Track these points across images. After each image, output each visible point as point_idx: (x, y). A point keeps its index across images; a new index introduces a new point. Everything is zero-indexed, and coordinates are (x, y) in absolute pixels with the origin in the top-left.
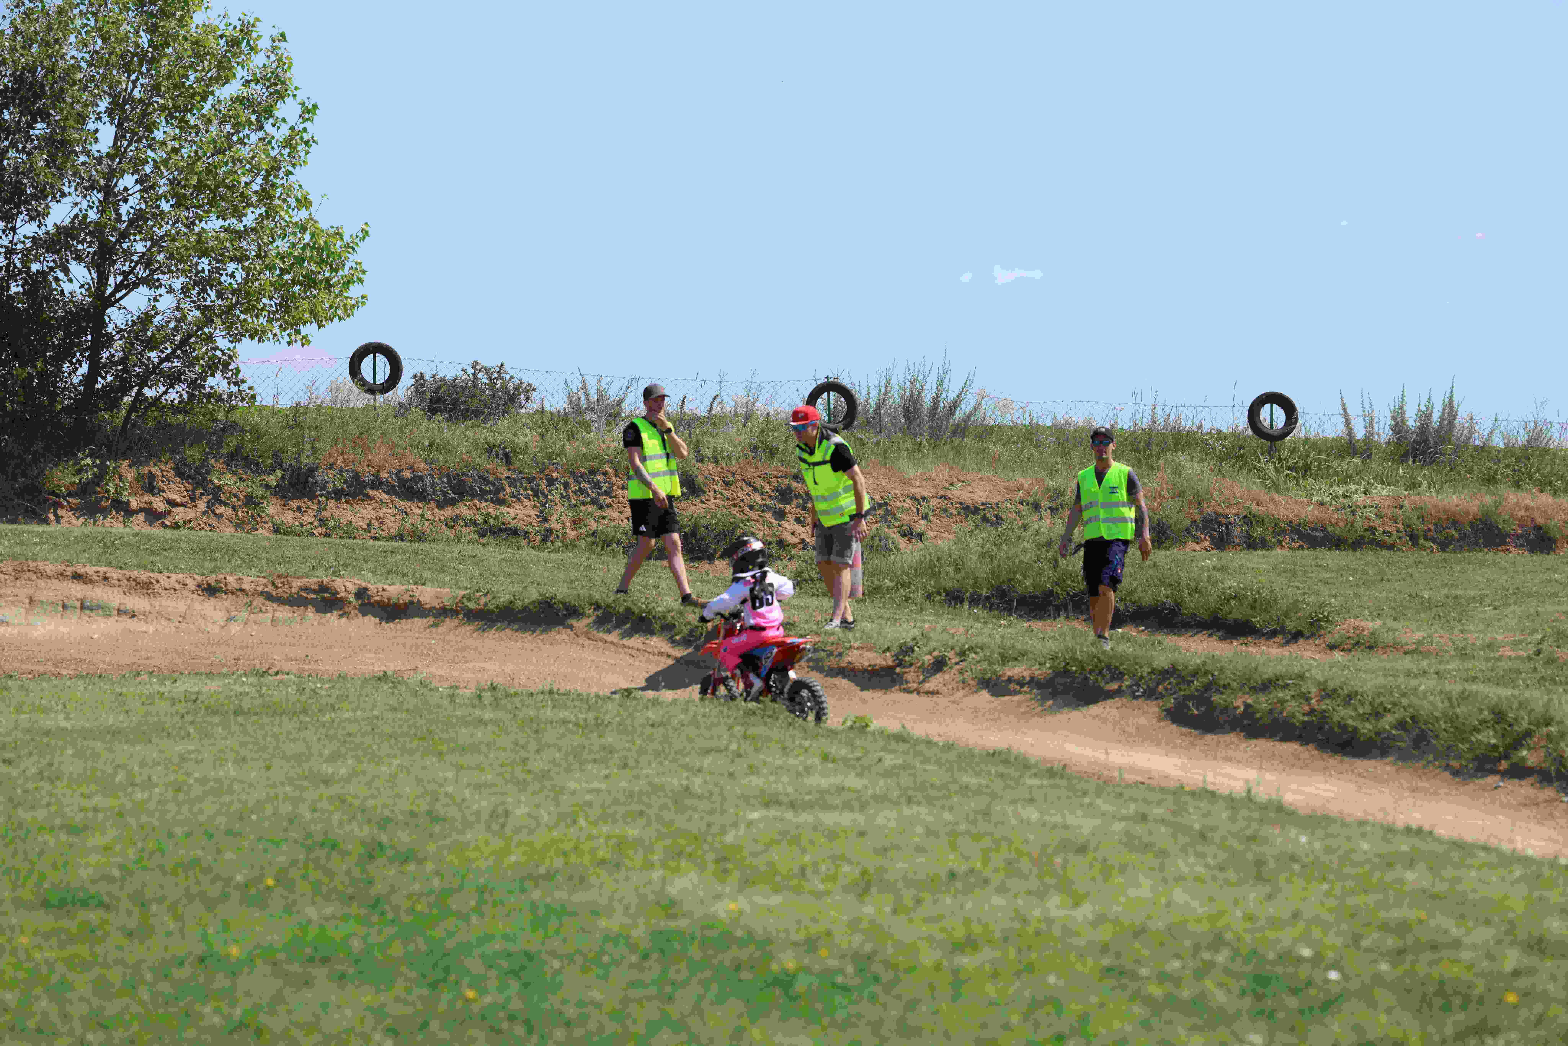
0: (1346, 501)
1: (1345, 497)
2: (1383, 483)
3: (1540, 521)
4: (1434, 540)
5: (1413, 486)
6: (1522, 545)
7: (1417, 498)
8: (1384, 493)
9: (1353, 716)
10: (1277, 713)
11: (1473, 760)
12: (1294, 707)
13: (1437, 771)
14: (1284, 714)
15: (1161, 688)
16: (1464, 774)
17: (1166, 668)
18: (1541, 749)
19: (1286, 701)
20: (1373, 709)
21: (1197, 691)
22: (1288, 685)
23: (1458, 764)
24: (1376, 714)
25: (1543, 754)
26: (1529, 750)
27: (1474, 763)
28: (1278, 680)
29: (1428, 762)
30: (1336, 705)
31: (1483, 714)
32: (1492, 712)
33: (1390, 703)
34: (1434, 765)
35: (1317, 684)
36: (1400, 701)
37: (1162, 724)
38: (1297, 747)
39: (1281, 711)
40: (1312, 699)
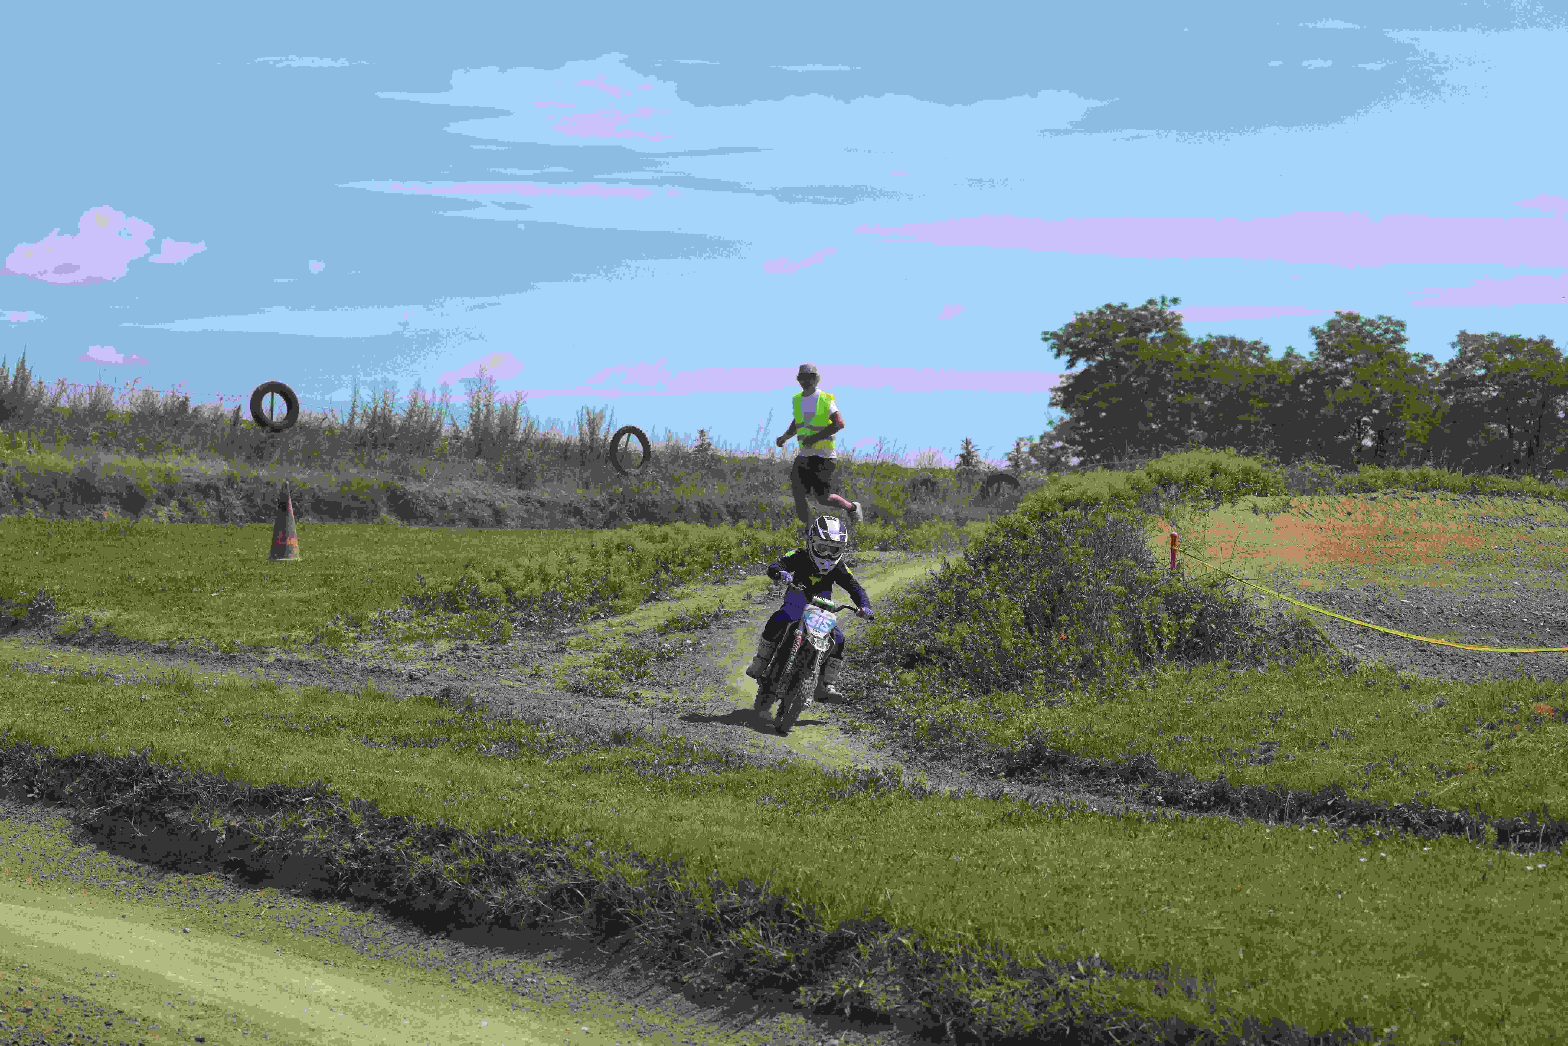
3: (132, 481)
5: (13, 445)
6: (116, 504)
7: (17, 457)
9: (451, 872)
10: (292, 848)
11: (730, 977)
12: (323, 842)
13: (658, 990)
14: (305, 851)
15: (68, 789)
16: (719, 1003)
17: (76, 760)
18: (891, 978)
19: (306, 830)
20: (488, 863)
21: (138, 801)
22: (303, 803)
23: (698, 981)
24: (496, 872)
25: (898, 988)
26: (864, 976)
27: (735, 983)
28: (280, 794)
29: (632, 970)
30: (407, 848)
31: (729, 897)
32: (742, 891)
33: (522, 855)
34: (647, 977)
35: (358, 805)
36: (538, 853)
37: (83, 849)
38: (351, 914)
39: (300, 845)
40: (355, 832)
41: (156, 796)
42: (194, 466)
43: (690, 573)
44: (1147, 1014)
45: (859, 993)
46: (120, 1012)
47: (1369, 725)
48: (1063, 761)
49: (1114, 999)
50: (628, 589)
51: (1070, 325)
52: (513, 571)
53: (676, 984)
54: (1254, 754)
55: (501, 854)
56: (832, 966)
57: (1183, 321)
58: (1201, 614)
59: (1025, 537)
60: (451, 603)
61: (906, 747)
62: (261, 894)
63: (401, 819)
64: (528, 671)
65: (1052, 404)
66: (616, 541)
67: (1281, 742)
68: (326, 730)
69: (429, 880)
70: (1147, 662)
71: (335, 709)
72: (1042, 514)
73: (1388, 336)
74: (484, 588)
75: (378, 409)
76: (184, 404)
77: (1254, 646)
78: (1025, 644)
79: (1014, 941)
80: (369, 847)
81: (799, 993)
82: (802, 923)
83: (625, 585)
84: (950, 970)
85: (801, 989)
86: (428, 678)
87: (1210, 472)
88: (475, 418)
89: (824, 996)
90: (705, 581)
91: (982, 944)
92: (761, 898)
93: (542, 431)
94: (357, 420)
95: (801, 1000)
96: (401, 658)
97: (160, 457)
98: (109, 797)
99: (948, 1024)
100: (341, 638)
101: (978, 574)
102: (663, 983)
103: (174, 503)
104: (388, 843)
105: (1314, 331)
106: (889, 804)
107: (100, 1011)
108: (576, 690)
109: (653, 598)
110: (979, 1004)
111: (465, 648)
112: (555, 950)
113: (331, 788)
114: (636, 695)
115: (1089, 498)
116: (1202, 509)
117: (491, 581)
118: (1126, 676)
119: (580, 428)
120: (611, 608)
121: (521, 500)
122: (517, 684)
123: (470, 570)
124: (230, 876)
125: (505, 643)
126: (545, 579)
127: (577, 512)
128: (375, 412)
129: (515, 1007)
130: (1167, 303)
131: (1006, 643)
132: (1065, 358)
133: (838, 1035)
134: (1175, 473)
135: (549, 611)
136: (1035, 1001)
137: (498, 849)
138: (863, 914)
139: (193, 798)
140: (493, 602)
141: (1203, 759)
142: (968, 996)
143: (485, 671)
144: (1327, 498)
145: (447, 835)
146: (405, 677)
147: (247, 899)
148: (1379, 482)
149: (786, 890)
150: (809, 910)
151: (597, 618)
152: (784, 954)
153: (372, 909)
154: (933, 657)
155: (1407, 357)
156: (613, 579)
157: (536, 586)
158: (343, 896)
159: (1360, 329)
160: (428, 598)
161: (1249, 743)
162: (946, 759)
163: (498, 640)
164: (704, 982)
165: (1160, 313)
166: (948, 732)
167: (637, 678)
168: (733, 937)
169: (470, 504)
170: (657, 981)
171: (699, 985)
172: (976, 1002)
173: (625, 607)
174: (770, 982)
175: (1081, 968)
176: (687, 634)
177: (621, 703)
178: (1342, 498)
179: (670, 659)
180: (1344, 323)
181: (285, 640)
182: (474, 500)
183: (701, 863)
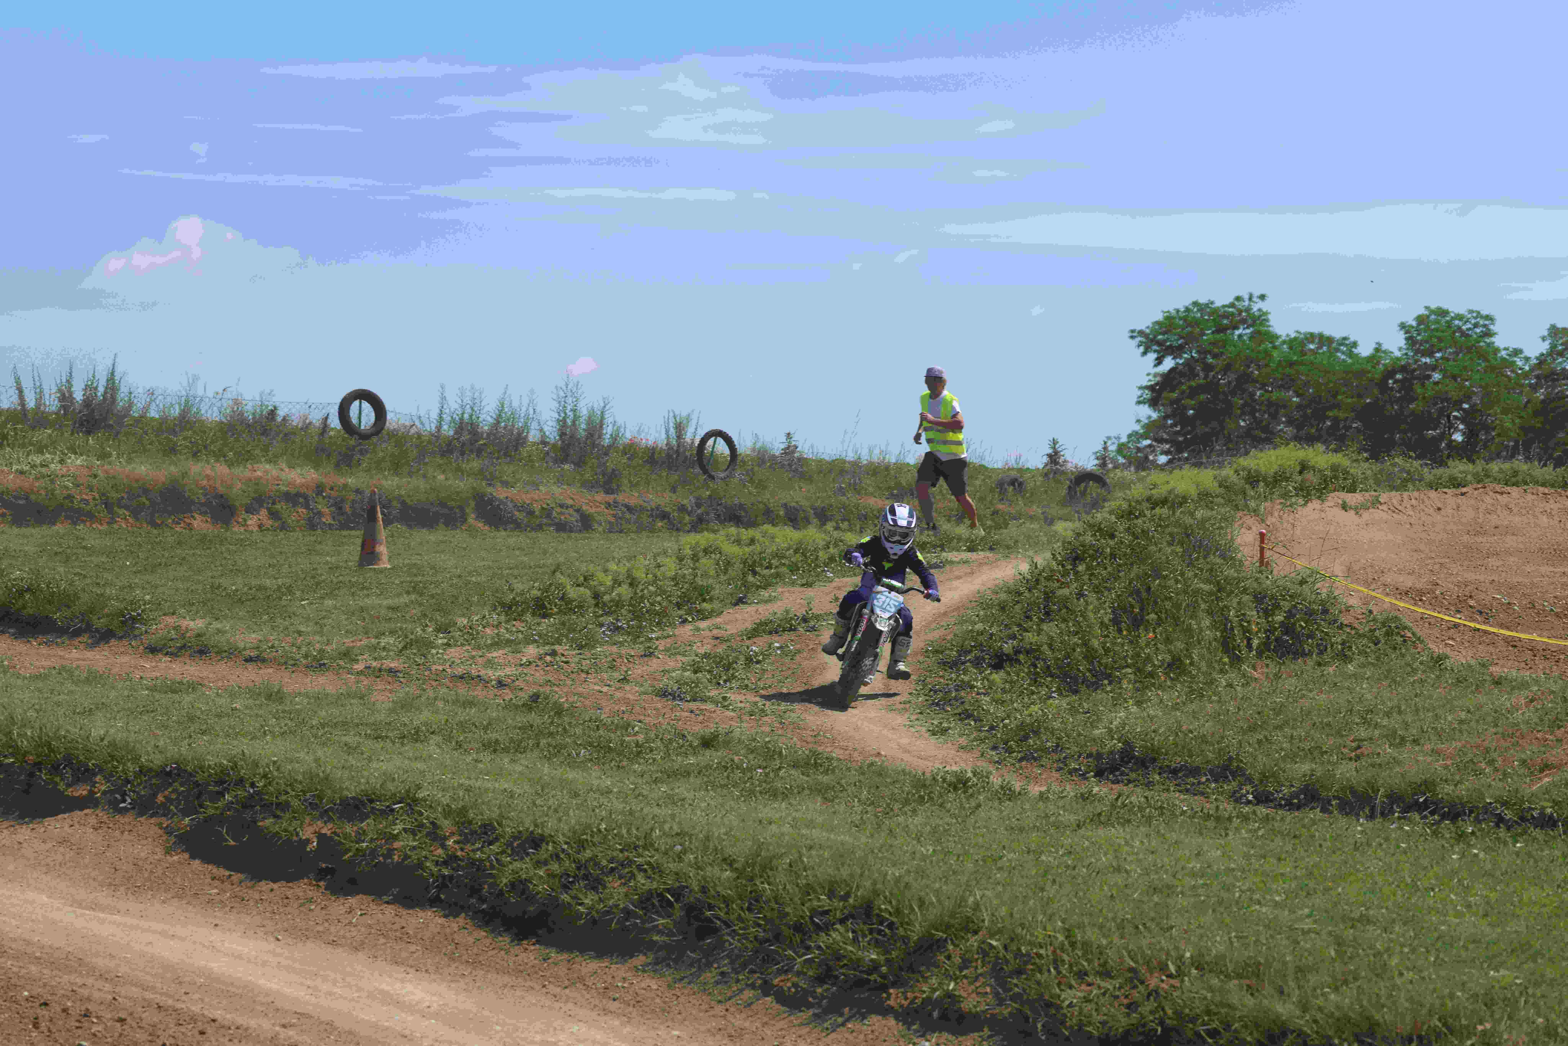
0: (44, 470)
1: (42, 466)
2: (76, 453)
3: (221, 490)
4: (126, 507)
5: (104, 456)
6: (206, 513)
7: (107, 467)
8: (78, 462)
9: (541, 877)
10: (383, 855)
11: (820, 980)
12: (414, 848)
13: (748, 994)
14: (396, 858)
15: (160, 798)
16: (809, 1006)
17: (168, 769)
18: (982, 980)
19: (395, 837)
20: (578, 868)
21: (229, 810)
22: (393, 810)
23: (789, 984)
24: (586, 877)
25: (988, 989)
26: (955, 979)
27: (826, 986)
28: (371, 801)
29: (723, 974)
30: (497, 854)
31: (819, 900)
32: (831, 895)
33: (611, 861)
34: (738, 981)
35: (448, 812)
36: (628, 858)
37: (176, 858)
38: (441, 921)
39: (390, 852)
40: (445, 838)
41: (247, 804)
42: (283, 476)
43: (778, 575)
44: (1238, 1014)
45: (949, 995)
46: (214, 1021)
47: (1461, 722)
48: (1154, 760)
49: (1205, 998)
50: (716, 593)
51: (1157, 323)
52: (600, 575)
53: (766, 989)
54: (1345, 751)
55: (591, 859)
56: (923, 968)
57: (1270, 317)
58: (1290, 611)
59: (1112, 536)
60: (540, 608)
61: (995, 748)
62: (352, 901)
63: (491, 825)
64: (617, 675)
65: (1139, 403)
66: (703, 544)
67: (1371, 739)
68: (417, 736)
69: (520, 886)
70: (1236, 661)
71: (425, 715)
72: (1130, 513)
73: (1478, 330)
74: (573, 593)
75: (466, 416)
76: (273, 413)
77: (1343, 644)
78: (1114, 644)
79: (1104, 942)
80: (459, 853)
81: (889, 995)
82: (891, 926)
83: (713, 588)
84: (1040, 971)
85: (891, 991)
86: (517, 683)
87: (1298, 468)
88: (562, 423)
89: (916, 998)
90: (793, 583)
91: (1073, 945)
92: (851, 901)
93: (628, 435)
94: (445, 427)
95: (891, 1002)
96: (490, 663)
97: (249, 466)
98: (201, 806)
99: (1039, 1026)
100: (430, 645)
101: (1066, 574)
102: (753, 986)
103: (264, 512)
104: (478, 849)
105: (1403, 326)
106: (979, 806)
107: (193, 1019)
108: (664, 694)
109: (740, 601)
110: (1070, 1005)
111: (554, 653)
112: (645, 954)
113: (421, 795)
114: (725, 698)
115: (1177, 496)
116: (1291, 506)
117: (578, 585)
118: (1216, 675)
119: (667, 432)
120: (698, 611)
121: (608, 505)
122: (605, 689)
123: (558, 575)
124: (322, 883)
125: (594, 647)
126: (633, 583)
127: (664, 516)
128: (462, 419)
129: (606, 1011)
130: (1255, 299)
131: (1095, 643)
132: (1152, 356)
133: (928, 1037)
134: (1263, 470)
135: (637, 616)
136: (1126, 1001)
137: (588, 854)
138: (953, 915)
139: (284, 806)
140: (580, 607)
141: (1292, 757)
142: (1059, 996)
143: (573, 676)
144: (1416, 494)
145: (536, 841)
146: (494, 682)
147: (339, 907)
148: (1469, 477)
149: (876, 893)
150: (898, 912)
151: (685, 621)
152: (874, 957)
153: (463, 915)
154: (1021, 657)
155: (1497, 350)
156: (700, 583)
157: (624, 591)
158: (434, 902)
159: (1449, 325)
160: (517, 604)
161: (1340, 740)
162: (1035, 759)
163: (586, 644)
164: (795, 985)
165: (1248, 310)
166: (1036, 733)
167: (725, 681)
168: (823, 940)
169: (558, 510)
170: (747, 985)
171: (789, 988)
172: (1067, 1003)
173: (713, 611)
174: (860, 983)
175: (1172, 968)
176: (775, 638)
177: (710, 706)
178: (1433, 494)
179: (758, 662)
180: (1433, 317)
181: (375, 648)
182: (561, 506)
183: (791, 866)
